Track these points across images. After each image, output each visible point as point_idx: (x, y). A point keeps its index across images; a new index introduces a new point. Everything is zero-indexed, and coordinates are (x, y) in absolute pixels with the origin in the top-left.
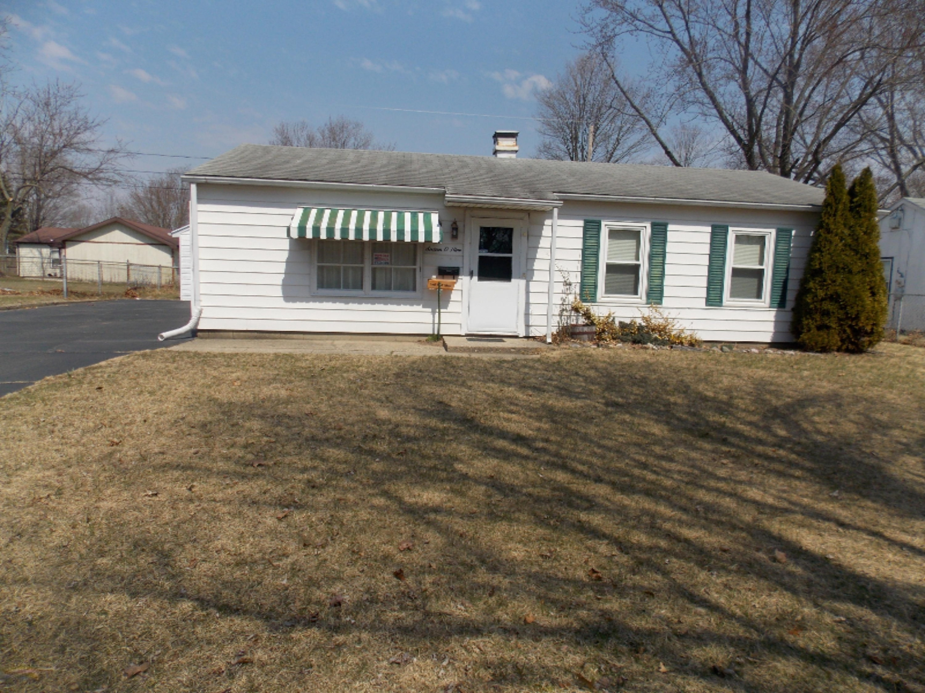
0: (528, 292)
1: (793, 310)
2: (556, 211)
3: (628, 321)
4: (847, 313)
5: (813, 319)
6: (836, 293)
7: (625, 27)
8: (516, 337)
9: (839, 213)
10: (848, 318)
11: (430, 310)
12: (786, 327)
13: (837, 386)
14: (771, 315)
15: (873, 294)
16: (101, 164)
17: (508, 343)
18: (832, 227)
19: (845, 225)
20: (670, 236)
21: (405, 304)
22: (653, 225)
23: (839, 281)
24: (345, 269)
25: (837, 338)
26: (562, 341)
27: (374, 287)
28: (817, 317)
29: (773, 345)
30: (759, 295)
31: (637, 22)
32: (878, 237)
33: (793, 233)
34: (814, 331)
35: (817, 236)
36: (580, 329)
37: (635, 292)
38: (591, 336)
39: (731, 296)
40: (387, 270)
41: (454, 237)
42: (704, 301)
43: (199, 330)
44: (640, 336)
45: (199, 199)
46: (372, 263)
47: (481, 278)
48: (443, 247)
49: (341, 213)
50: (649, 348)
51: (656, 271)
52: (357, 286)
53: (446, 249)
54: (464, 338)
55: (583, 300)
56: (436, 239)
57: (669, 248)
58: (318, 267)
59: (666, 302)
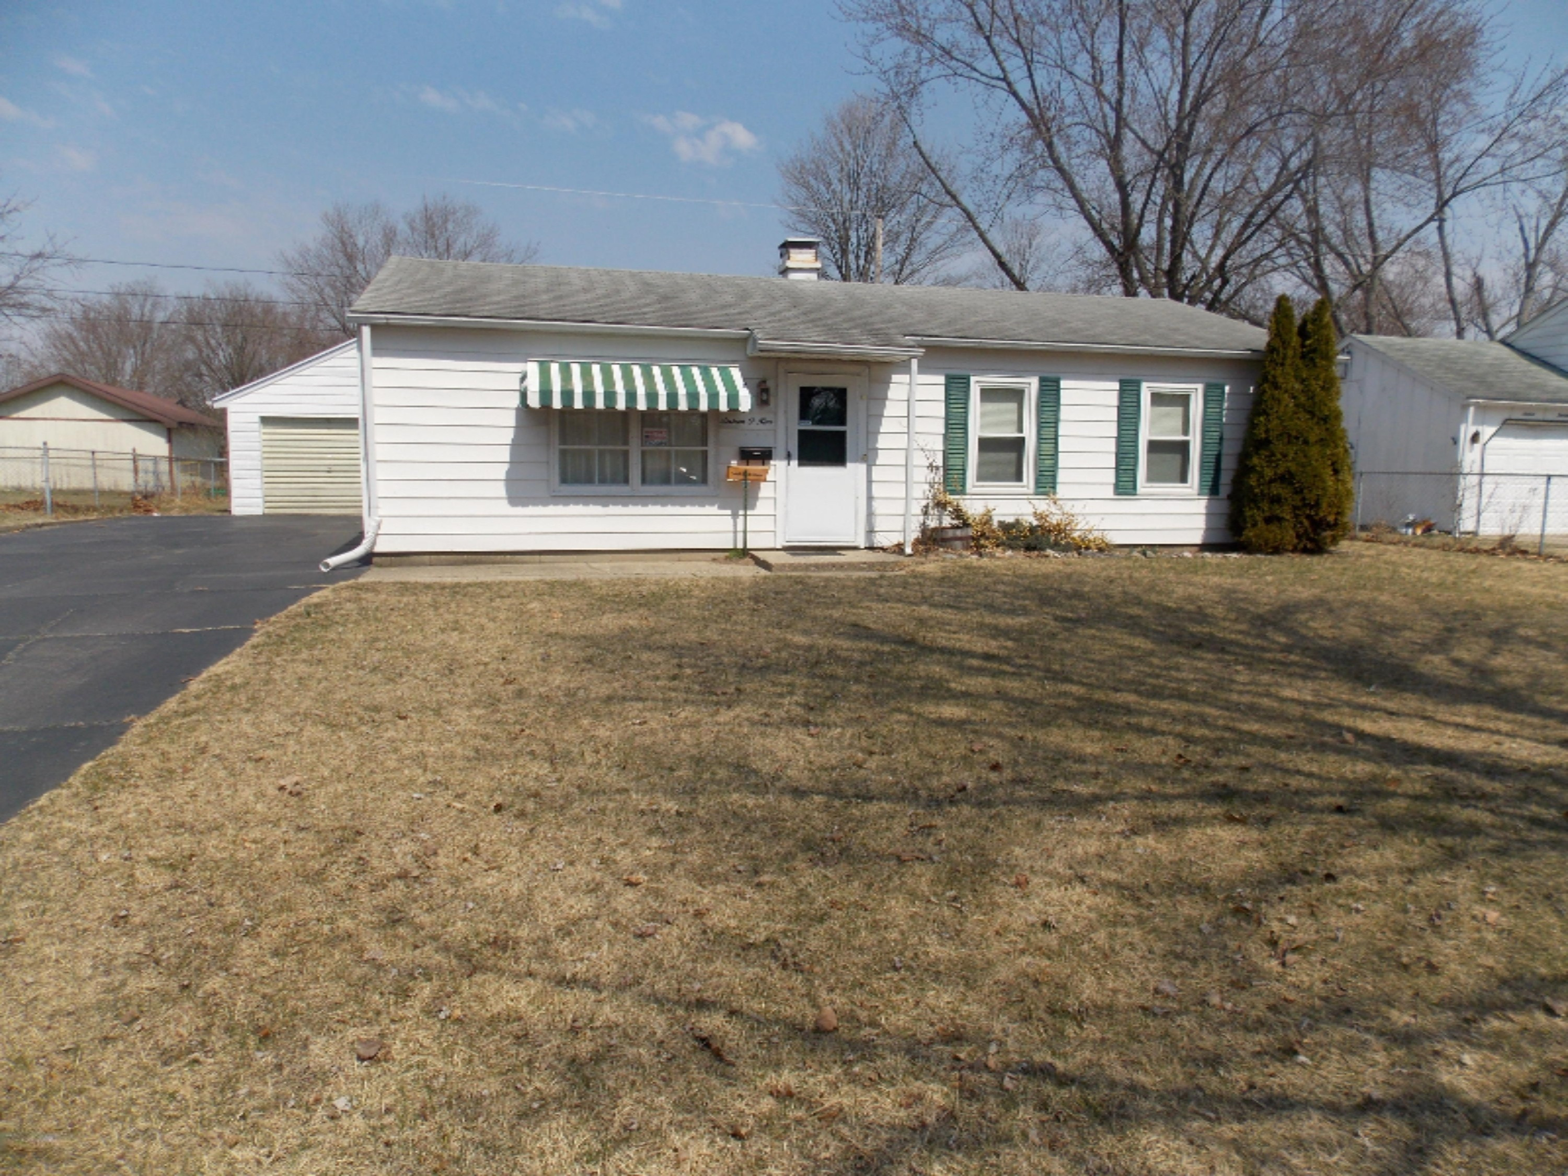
0: (870, 482)
1: (1229, 497)
2: (914, 363)
3: (1011, 520)
4: (1304, 499)
5: (1259, 508)
6: (1289, 472)
7: (937, 69)
8: (855, 548)
9: (1288, 361)
10: (1305, 505)
11: (729, 512)
12: (1221, 523)
13: (1316, 591)
14: (1200, 506)
15: (1336, 472)
16: (17, 278)
17: (849, 557)
18: (1280, 380)
19: (1296, 377)
20: (1065, 397)
21: (693, 504)
22: (1042, 380)
23: (1291, 456)
24: (602, 453)
25: (1292, 532)
26: (927, 551)
27: (644, 481)
28: (1265, 505)
29: (1204, 547)
30: (1183, 479)
31: (953, 63)
32: (1338, 393)
33: (1227, 389)
34: (1261, 524)
35: (1260, 393)
36: (950, 534)
37: (1019, 478)
38: (965, 543)
39: (1148, 480)
40: (666, 453)
41: (763, 402)
42: (1112, 488)
43: (376, 554)
44: (1033, 540)
45: (373, 349)
46: (642, 444)
47: (802, 463)
48: (746, 418)
49: (596, 370)
50: (1049, 556)
51: (1047, 447)
52: (622, 479)
53: (751, 421)
54: (783, 552)
55: (946, 492)
56: (745, 405)
57: (1064, 413)
58: (561, 452)
59: (1061, 491)
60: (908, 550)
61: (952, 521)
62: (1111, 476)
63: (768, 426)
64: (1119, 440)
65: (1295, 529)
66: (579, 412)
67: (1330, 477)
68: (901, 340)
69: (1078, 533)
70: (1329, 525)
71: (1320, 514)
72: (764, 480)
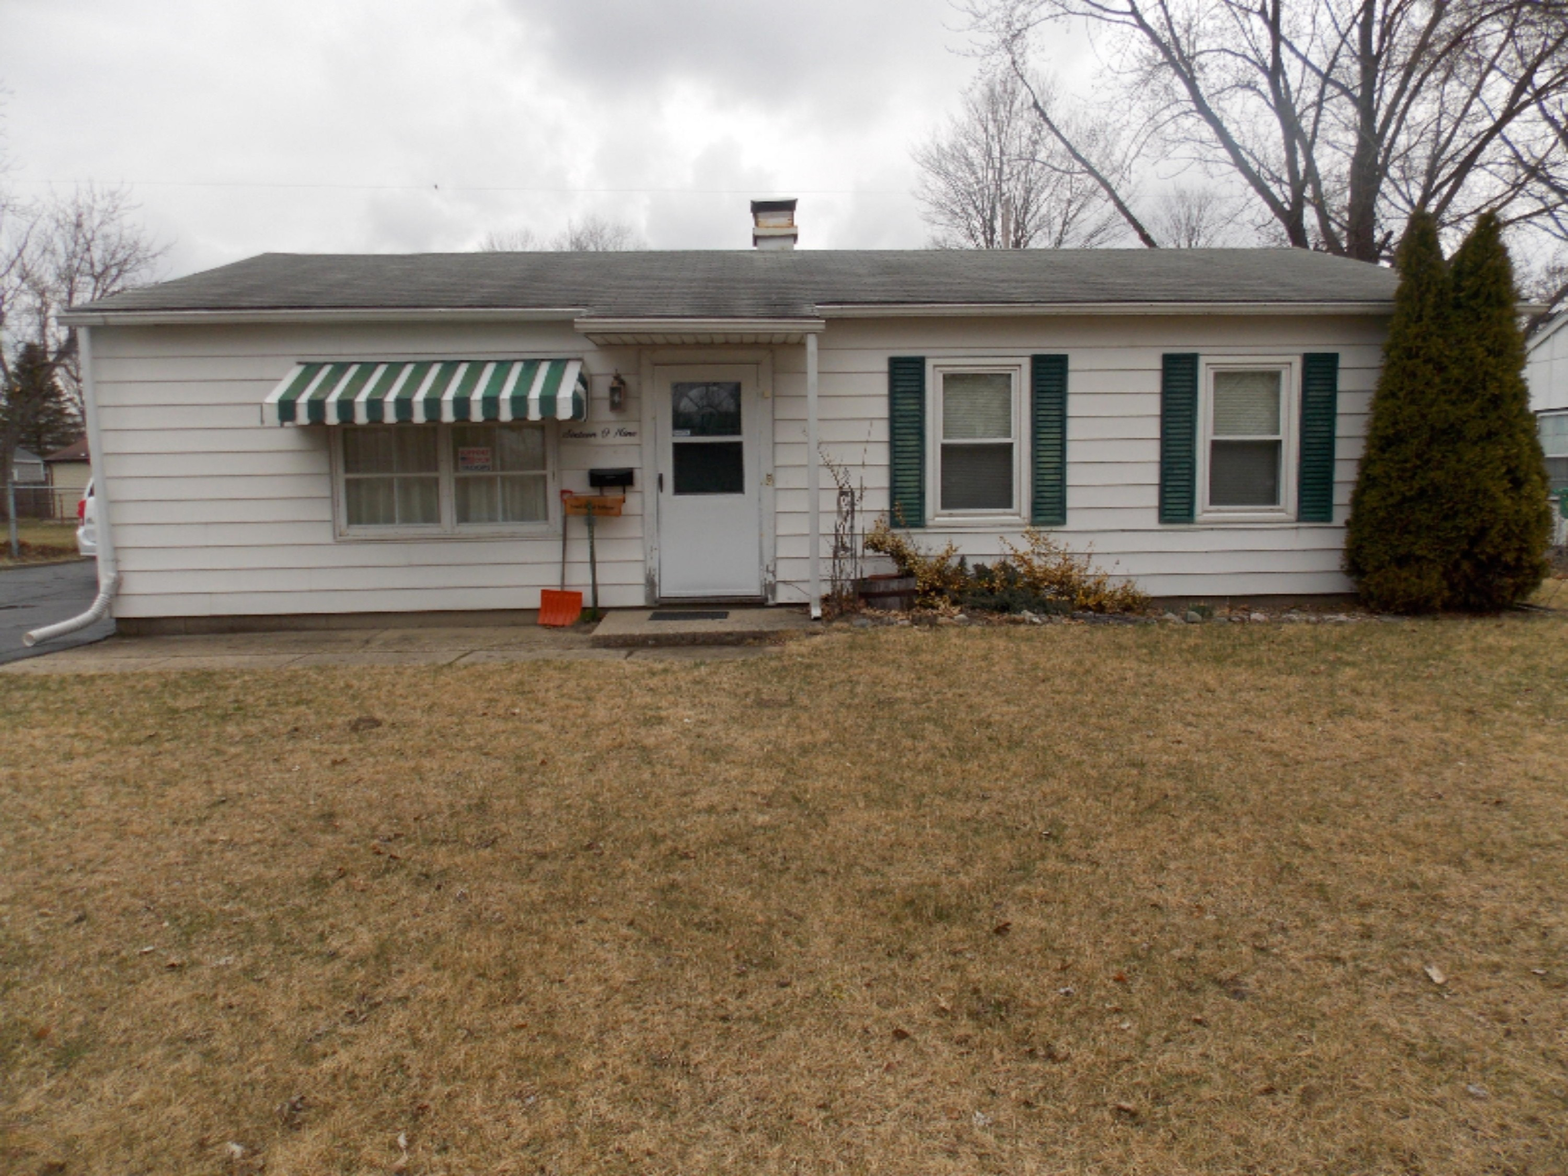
0: (776, 513)
2: (812, 341)
3: (991, 564)
4: (1458, 528)
6: (1434, 486)
7: (1046, 9)
8: (761, 606)
12: (1334, 562)
22: (1037, 361)
24: (404, 482)
26: (842, 612)
27: (462, 517)
29: (1307, 600)
30: (1271, 498)
33: (1339, 361)
36: (881, 587)
37: (1005, 501)
38: (905, 600)
39: (1213, 501)
40: (490, 481)
41: (615, 407)
42: (1154, 515)
43: (119, 620)
44: (1006, 596)
45: (95, 358)
46: (456, 469)
47: (680, 489)
48: (598, 430)
49: (380, 371)
50: (1023, 621)
51: (1049, 456)
52: (431, 516)
53: (606, 433)
54: (649, 614)
55: (895, 524)
56: (565, 411)
57: (1074, 406)
58: (348, 482)
59: (1074, 520)
60: (816, 612)
61: (889, 567)
62: (1152, 497)
63: (628, 440)
64: (1165, 440)
65: (1444, 575)
66: (363, 428)
67: (1505, 492)
68: (807, 310)
69: (1090, 583)
70: (1507, 566)
71: (1489, 550)
72: (619, 514)
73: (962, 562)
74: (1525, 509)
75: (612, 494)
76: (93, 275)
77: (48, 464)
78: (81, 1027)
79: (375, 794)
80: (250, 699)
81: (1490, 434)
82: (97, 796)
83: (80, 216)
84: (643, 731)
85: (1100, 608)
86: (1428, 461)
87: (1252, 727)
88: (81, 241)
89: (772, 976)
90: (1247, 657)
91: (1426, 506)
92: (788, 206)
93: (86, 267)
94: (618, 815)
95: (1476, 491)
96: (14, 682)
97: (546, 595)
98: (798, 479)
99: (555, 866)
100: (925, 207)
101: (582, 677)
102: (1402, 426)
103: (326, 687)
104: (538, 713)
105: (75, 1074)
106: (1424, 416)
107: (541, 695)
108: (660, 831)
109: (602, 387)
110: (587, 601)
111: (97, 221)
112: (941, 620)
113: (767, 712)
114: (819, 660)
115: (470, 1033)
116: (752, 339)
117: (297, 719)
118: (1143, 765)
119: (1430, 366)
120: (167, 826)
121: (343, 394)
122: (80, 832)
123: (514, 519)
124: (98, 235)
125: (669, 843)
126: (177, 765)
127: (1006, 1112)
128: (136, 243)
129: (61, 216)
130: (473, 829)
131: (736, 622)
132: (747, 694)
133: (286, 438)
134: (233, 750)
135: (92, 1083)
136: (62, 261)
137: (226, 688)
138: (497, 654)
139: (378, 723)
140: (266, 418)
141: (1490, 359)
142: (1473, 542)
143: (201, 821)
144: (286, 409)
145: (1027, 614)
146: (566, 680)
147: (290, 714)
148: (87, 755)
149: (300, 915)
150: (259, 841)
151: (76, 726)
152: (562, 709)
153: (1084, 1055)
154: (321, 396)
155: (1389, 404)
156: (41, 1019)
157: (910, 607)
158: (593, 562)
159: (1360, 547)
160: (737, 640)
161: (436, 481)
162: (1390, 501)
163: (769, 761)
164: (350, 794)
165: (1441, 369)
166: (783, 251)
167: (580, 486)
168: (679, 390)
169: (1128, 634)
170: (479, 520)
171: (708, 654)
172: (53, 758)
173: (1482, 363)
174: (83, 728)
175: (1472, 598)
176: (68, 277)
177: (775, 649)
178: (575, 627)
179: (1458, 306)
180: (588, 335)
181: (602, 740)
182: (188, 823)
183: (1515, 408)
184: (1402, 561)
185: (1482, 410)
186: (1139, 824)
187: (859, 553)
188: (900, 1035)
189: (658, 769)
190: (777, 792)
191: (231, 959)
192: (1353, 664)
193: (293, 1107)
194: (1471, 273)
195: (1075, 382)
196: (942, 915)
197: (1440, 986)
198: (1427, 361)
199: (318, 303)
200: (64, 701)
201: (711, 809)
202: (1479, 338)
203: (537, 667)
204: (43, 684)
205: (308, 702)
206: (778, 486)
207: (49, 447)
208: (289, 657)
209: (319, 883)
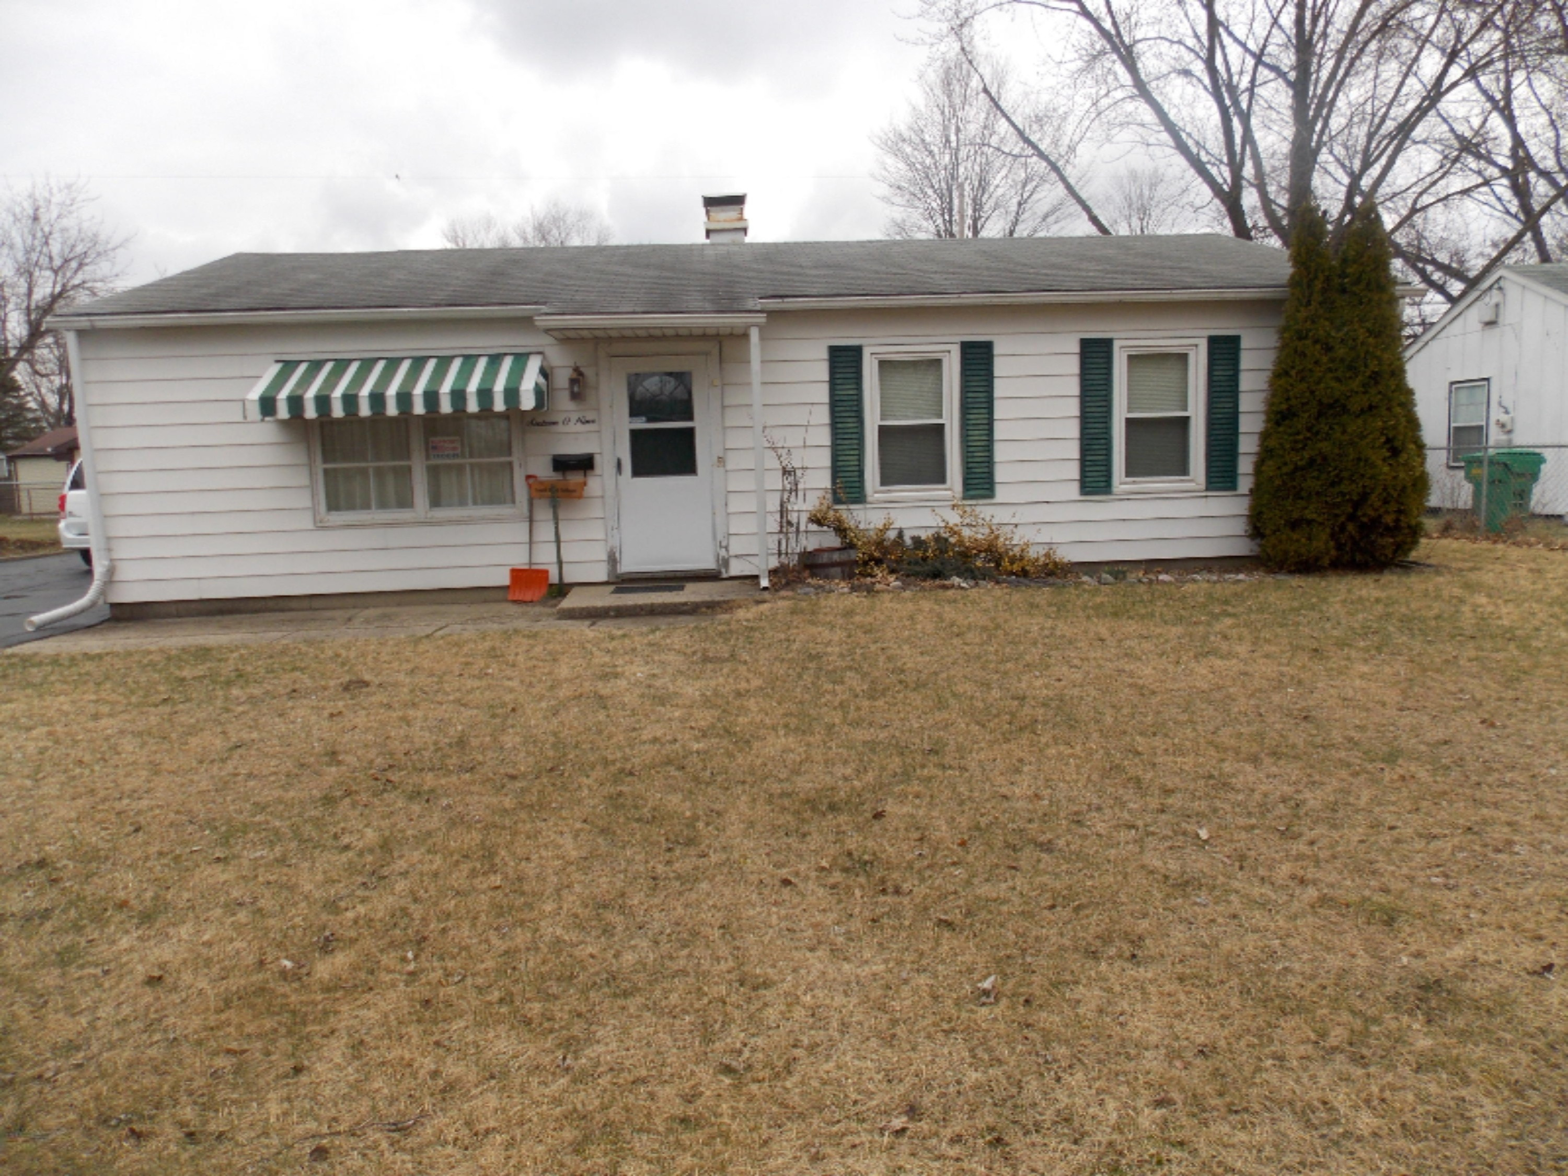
0: (728, 493)
2: (754, 333)
3: (926, 535)
8: (715, 579)
12: (1239, 528)
22: (965, 346)
24: (379, 472)
26: (791, 582)
27: (434, 502)
30: (1182, 469)
36: (825, 558)
37: (940, 478)
38: (847, 569)
39: (1129, 474)
40: (460, 469)
41: (575, 396)
42: (1076, 487)
43: (114, 606)
44: (938, 565)
45: (83, 360)
46: (428, 457)
47: (639, 470)
48: (560, 418)
49: (353, 368)
50: (953, 586)
51: (977, 435)
52: (405, 502)
53: (566, 421)
54: (612, 588)
55: (837, 501)
56: (528, 402)
57: (1000, 389)
58: (326, 472)
59: (1002, 494)
60: (764, 583)
61: (833, 541)
62: (1073, 471)
63: (588, 427)
64: (1085, 419)
65: (1333, 536)
66: (338, 421)
67: (1384, 460)
68: (750, 304)
69: (1017, 550)
70: (1387, 528)
71: (1371, 513)
72: (580, 497)
73: (900, 534)
74: (1402, 475)
75: (574, 478)
76: (52, 269)
77: (11, 460)
78: (153, 899)
79: (370, 737)
80: (249, 669)
81: (1371, 407)
82: (128, 745)
83: (37, 209)
84: (600, 684)
85: (1024, 573)
86: (1317, 433)
87: (1127, 668)
88: (39, 234)
89: (693, 851)
90: (1143, 611)
91: (1315, 474)
92: (737, 201)
93: (44, 261)
94: (576, 746)
95: (1359, 459)
96: (26, 661)
97: (516, 574)
98: (747, 461)
99: (524, 784)
100: (883, 189)
101: (548, 642)
102: (1293, 402)
103: (317, 657)
104: (509, 672)
105: (157, 925)
106: (1312, 392)
107: (511, 658)
108: (610, 757)
109: (562, 379)
110: (554, 578)
111: (54, 215)
112: (878, 586)
113: (710, 666)
114: (762, 624)
115: (458, 893)
116: (700, 332)
117: (295, 682)
118: (1024, 698)
119: (1318, 347)
120: (194, 764)
121: (320, 390)
122: (121, 772)
123: (484, 503)
124: (57, 227)
125: (618, 765)
126: (193, 721)
127: (856, 925)
128: (95, 235)
129: (18, 210)
130: (454, 760)
131: (692, 593)
132: (694, 653)
133: (267, 431)
134: (240, 709)
135: (171, 931)
136: (21, 257)
137: (226, 660)
138: (470, 627)
139: (366, 684)
140: (249, 414)
141: (1371, 340)
142: (1357, 505)
143: (223, 761)
144: (267, 405)
145: (956, 580)
146: (533, 646)
147: (287, 678)
148: (111, 715)
149: (317, 823)
150: (275, 773)
151: (96, 693)
152: (528, 669)
153: (921, 890)
154: (299, 392)
155: (1282, 382)
156: (121, 895)
157: (851, 576)
158: (558, 541)
159: (1260, 513)
160: (692, 610)
161: (409, 469)
162: (1285, 470)
163: (707, 702)
164: (347, 737)
165: (1328, 349)
166: (734, 244)
167: (543, 470)
168: (634, 381)
169: (1043, 595)
170: (450, 505)
171: (663, 622)
172: (82, 719)
173: (1363, 343)
174: (103, 695)
175: (1358, 557)
176: (27, 272)
177: (726, 617)
178: (543, 602)
179: (1344, 291)
180: (548, 331)
181: (564, 692)
182: (212, 761)
183: (1392, 383)
184: (1294, 525)
185: (1364, 385)
186: (1007, 741)
187: (802, 528)
188: (786, 882)
189: (612, 712)
190: (713, 726)
191: (265, 853)
192: (1233, 615)
193: (327, 939)
194: (1355, 262)
195: (1000, 367)
196: (833, 807)
197: (1206, 841)
198: (1316, 342)
199: (293, 304)
200: (80, 675)
201: (655, 740)
202: (1361, 321)
203: (507, 636)
204: (55, 661)
205: (302, 670)
206: (729, 466)
207: (10, 442)
208: (280, 634)
209: (329, 801)
